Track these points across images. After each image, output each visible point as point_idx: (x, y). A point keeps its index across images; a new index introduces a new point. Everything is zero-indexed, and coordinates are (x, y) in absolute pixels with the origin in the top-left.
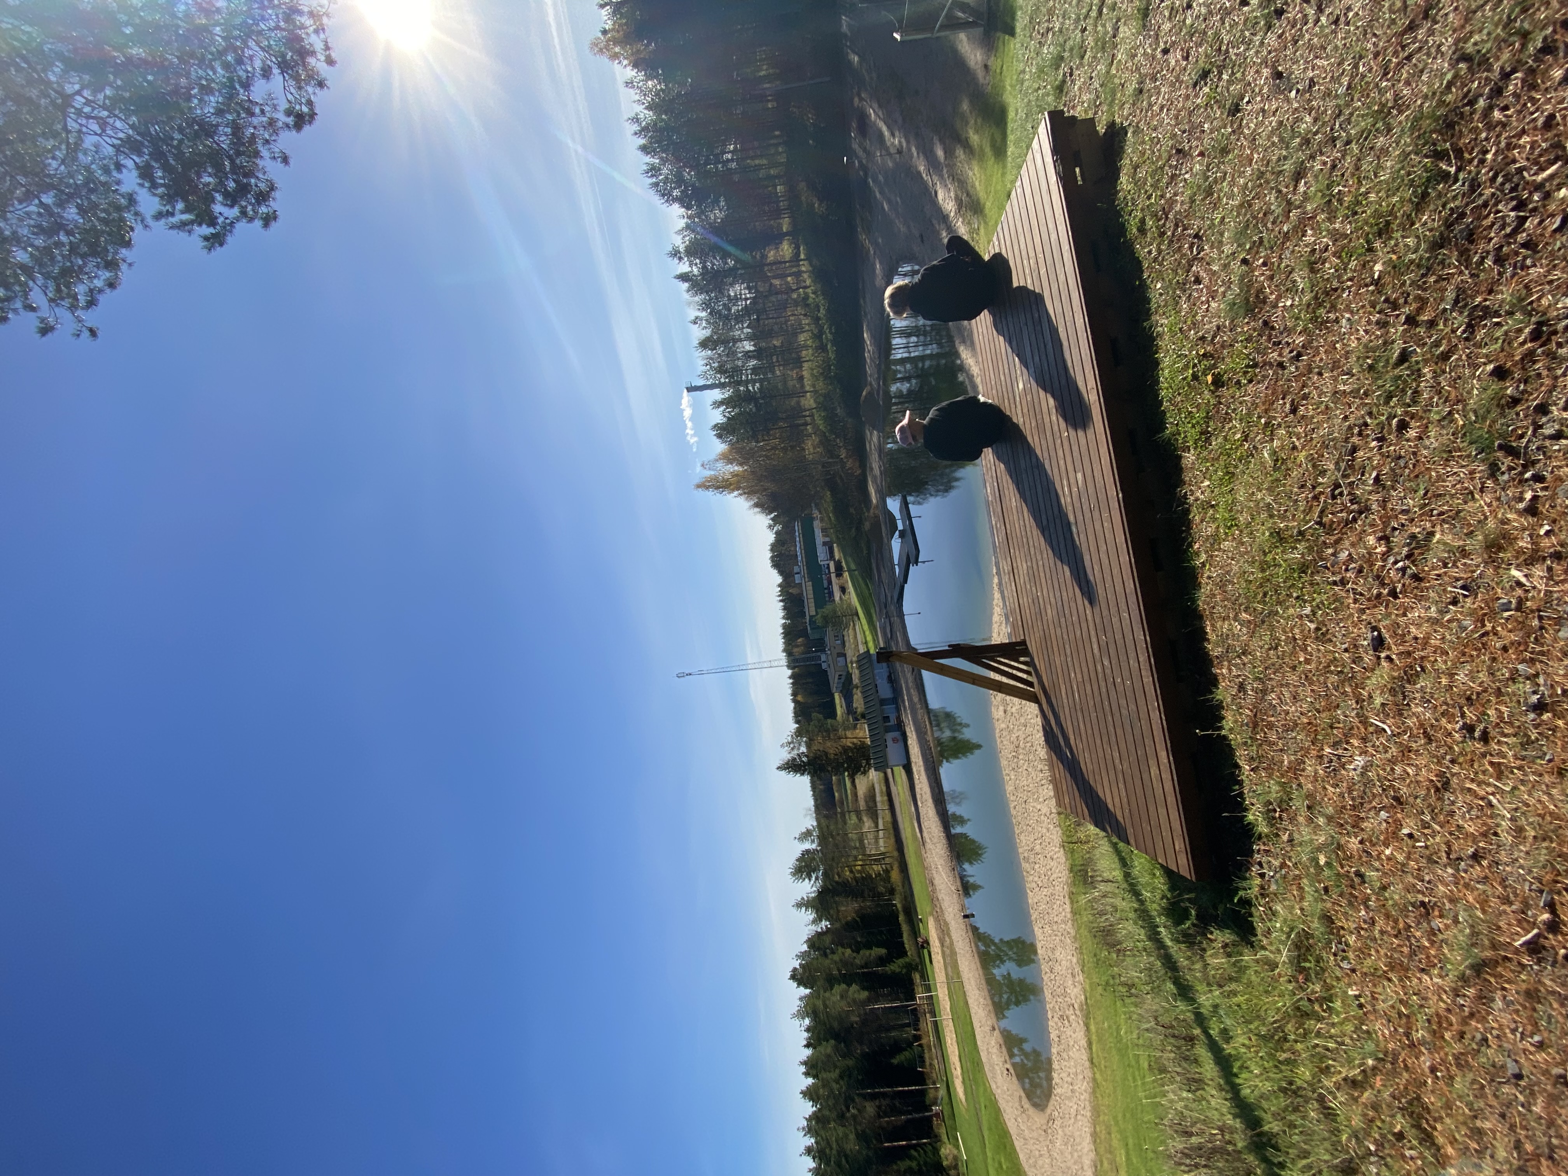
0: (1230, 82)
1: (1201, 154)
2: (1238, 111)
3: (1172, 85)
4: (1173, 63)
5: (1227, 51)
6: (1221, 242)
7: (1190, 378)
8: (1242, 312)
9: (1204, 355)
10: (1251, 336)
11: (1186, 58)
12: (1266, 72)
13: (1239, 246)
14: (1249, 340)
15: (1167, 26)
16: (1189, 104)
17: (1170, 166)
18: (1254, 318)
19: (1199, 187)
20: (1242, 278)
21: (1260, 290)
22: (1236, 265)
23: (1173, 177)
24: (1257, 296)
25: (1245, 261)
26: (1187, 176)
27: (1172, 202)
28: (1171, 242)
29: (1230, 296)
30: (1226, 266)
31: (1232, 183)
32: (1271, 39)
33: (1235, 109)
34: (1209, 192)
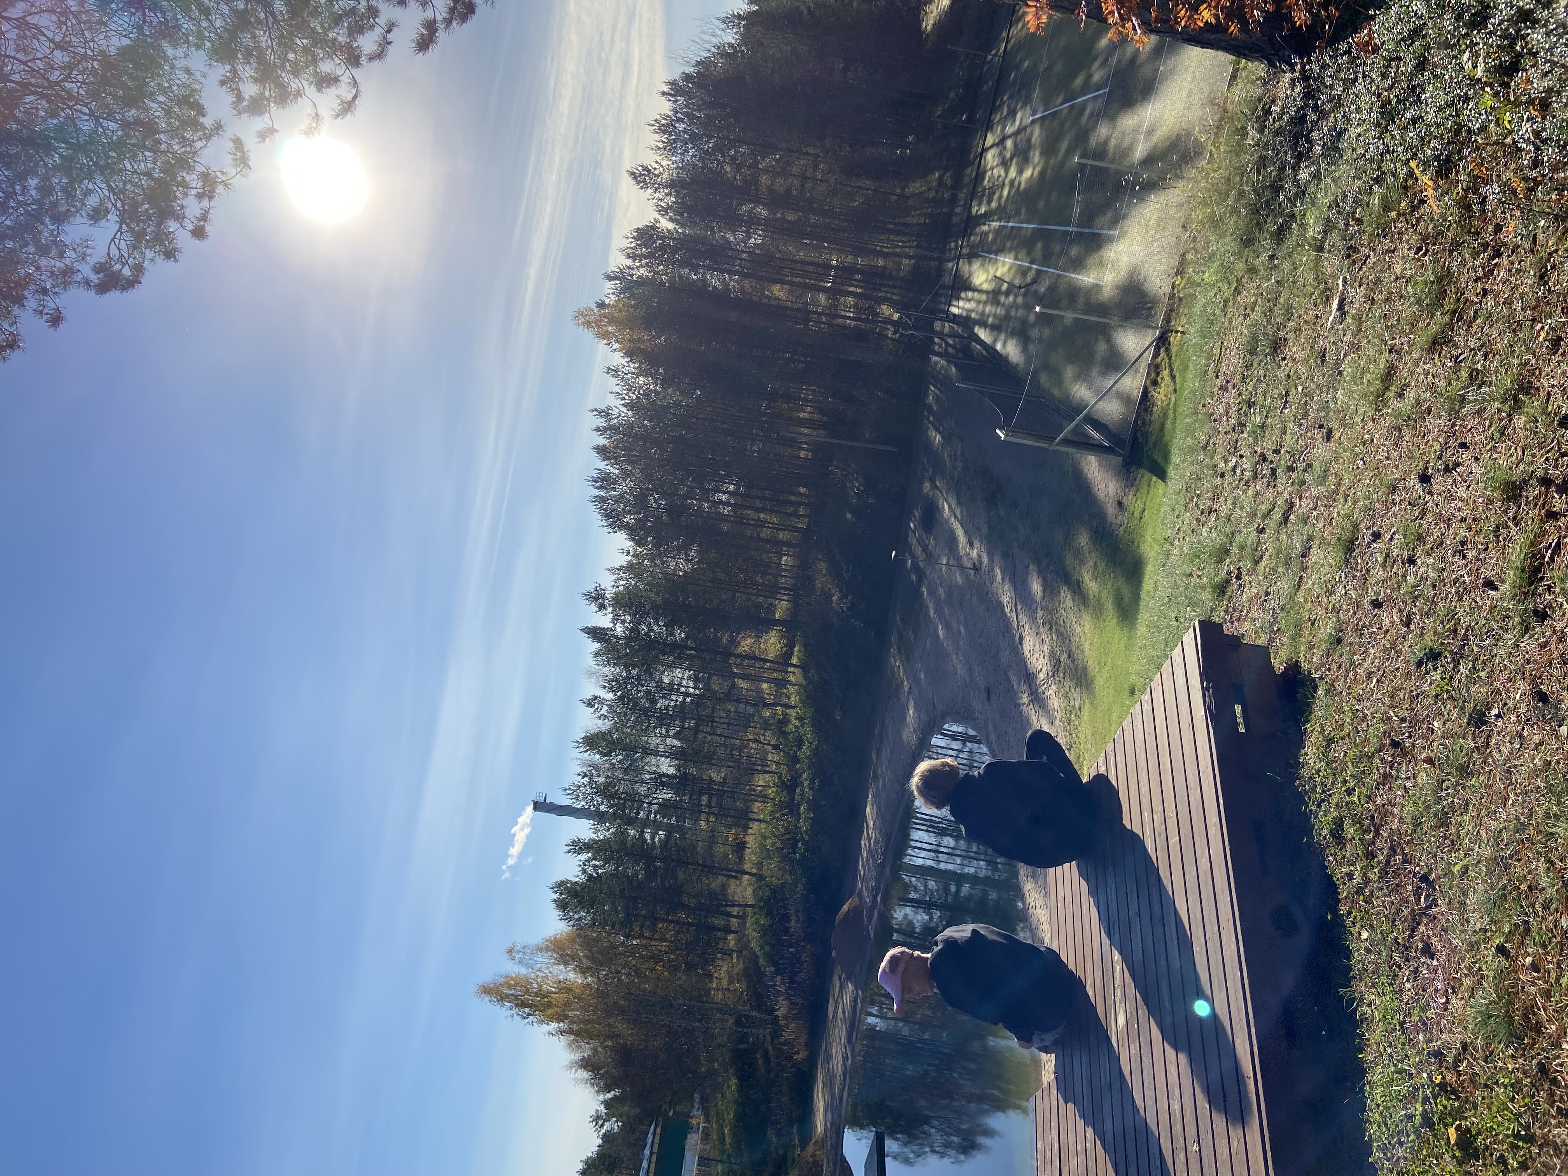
0: (1471, 680)
1: (1430, 761)
2: (1484, 723)
3: (1386, 651)
4: (1387, 622)
5: (1465, 638)
6: (1463, 904)
7: (1418, 1120)
8: (1502, 1033)
9: (1443, 1086)
10: (1519, 1081)
11: (1407, 624)
12: (1523, 686)
13: (1492, 921)
14: (1516, 1087)
15: (1381, 574)
16: (1409, 685)
17: (1382, 760)
18: (1523, 1051)
19: (1428, 807)
20: (1501, 975)
21: (1530, 1009)
22: (1488, 952)
23: (1387, 776)
24: (1525, 1016)
25: (1501, 950)
26: (1409, 784)
27: (1385, 813)
28: (1384, 873)
29: (1480, 998)
30: (1473, 946)
31: (1478, 821)
32: (1529, 645)
33: (1479, 719)
34: (1443, 820)
